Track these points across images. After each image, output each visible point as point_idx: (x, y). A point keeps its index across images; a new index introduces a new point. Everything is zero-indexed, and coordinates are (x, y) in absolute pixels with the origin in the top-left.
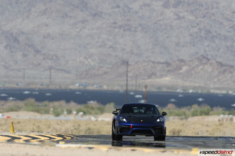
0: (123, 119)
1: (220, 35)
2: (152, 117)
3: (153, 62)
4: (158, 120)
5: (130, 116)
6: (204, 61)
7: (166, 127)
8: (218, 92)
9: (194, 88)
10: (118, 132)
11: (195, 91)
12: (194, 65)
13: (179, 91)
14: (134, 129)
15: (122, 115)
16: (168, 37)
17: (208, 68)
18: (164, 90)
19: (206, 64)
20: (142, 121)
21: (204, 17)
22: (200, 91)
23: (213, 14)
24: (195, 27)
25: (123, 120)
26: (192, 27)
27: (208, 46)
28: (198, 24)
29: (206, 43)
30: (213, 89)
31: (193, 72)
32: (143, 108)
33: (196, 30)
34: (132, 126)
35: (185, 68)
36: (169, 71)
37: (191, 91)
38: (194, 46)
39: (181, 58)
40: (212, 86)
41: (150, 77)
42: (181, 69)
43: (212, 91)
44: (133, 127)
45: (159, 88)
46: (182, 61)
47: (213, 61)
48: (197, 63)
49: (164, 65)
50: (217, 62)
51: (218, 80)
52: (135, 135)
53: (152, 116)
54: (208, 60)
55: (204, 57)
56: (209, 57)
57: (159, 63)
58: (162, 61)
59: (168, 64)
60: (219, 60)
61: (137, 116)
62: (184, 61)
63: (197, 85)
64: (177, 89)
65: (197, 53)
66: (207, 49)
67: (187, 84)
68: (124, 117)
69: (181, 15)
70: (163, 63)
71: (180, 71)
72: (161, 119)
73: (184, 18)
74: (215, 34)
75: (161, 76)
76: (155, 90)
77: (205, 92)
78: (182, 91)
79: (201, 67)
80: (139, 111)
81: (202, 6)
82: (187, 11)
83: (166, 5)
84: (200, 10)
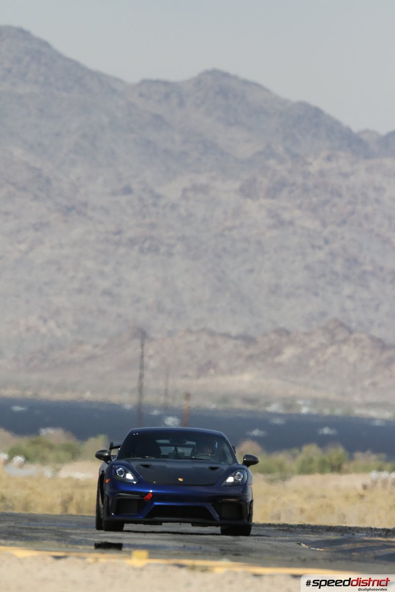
0: (126, 472)
1: (381, 269)
2: (213, 469)
3: (212, 334)
4: (230, 480)
5: (147, 466)
6: (341, 335)
7: (252, 501)
8: (374, 413)
9: (315, 402)
10: (109, 514)
11: (315, 411)
12: (313, 345)
13: (274, 408)
14: (156, 504)
15: (123, 461)
16: (251, 271)
17: (351, 353)
18: (238, 404)
19: (345, 341)
20: (181, 480)
21: (344, 222)
22: (327, 412)
23: (367, 217)
24: (320, 248)
25: (125, 476)
26: (313, 247)
27: (351, 297)
28: (327, 242)
29: (347, 290)
30: (360, 406)
31: (312, 363)
32: (188, 443)
33: (321, 255)
34: (151, 495)
35: (289, 352)
36: (250, 358)
37: (304, 410)
38: (317, 295)
39: (282, 325)
40: (357, 399)
41: (202, 371)
42: (279, 352)
43: (359, 412)
44: (155, 497)
45: (225, 399)
46: (283, 332)
47: (363, 336)
48: (323, 340)
49: (239, 342)
50: (372, 338)
51: (373, 384)
52: (159, 523)
53: (213, 466)
54: (351, 332)
55: (340, 325)
56: (354, 325)
57: (227, 336)
58: (234, 331)
59: (248, 339)
60: (377, 332)
61: (168, 465)
62: (288, 333)
63: (320, 394)
64: (268, 404)
65: (323, 314)
66: (349, 304)
67: (293, 391)
68: (129, 469)
69: (286, 216)
70: (236, 338)
71: (278, 359)
72: (239, 475)
73: (291, 223)
74: (369, 268)
75: (231, 372)
77: (338, 412)
78: (281, 411)
79: (331, 350)
80: (176, 450)
81: (340, 195)
82: (300, 207)
83: (248, 191)
84: (334, 205)
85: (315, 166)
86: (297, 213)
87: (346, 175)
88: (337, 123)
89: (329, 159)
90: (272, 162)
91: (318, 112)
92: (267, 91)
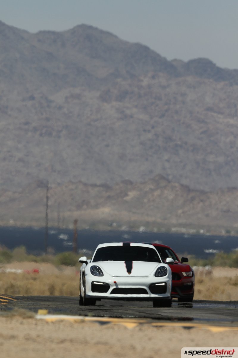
1: (186, 143)
3: (85, 185)
6: (163, 183)
8: (183, 230)
9: (147, 224)
11: (148, 230)
12: (147, 189)
13: (124, 228)
16: (107, 146)
17: (169, 195)
18: (102, 228)
19: (165, 187)
21: (163, 116)
22: (155, 230)
23: (177, 112)
24: (149, 131)
26: (145, 131)
27: (168, 161)
28: (153, 127)
29: (166, 156)
30: (175, 226)
31: (146, 200)
33: (150, 136)
35: (132, 194)
36: (109, 197)
37: (142, 229)
38: (147, 160)
39: (127, 178)
40: (174, 221)
41: (79, 207)
42: (126, 195)
43: (174, 230)
45: (93, 224)
46: (129, 182)
47: (177, 185)
48: (152, 187)
49: (102, 189)
50: (182, 185)
51: (183, 213)
54: (169, 182)
55: (162, 177)
56: (170, 177)
57: (94, 186)
58: (98, 183)
59: (106, 187)
60: (185, 182)
62: (131, 183)
63: (151, 219)
65: (151, 172)
66: (167, 165)
67: (134, 218)
69: (128, 112)
70: (100, 186)
71: (126, 199)
73: (131, 116)
74: (179, 143)
75: (97, 206)
76: (87, 228)
77: (163, 230)
78: (127, 229)
79: (158, 192)
81: (160, 99)
82: (136, 106)
83: (105, 98)
84: (157, 105)
85: (145, 82)
86: (135, 110)
87: (164, 87)
88: (158, 55)
89: (153, 77)
90: (119, 80)
91: (146, 49)
92: (116, 37)
